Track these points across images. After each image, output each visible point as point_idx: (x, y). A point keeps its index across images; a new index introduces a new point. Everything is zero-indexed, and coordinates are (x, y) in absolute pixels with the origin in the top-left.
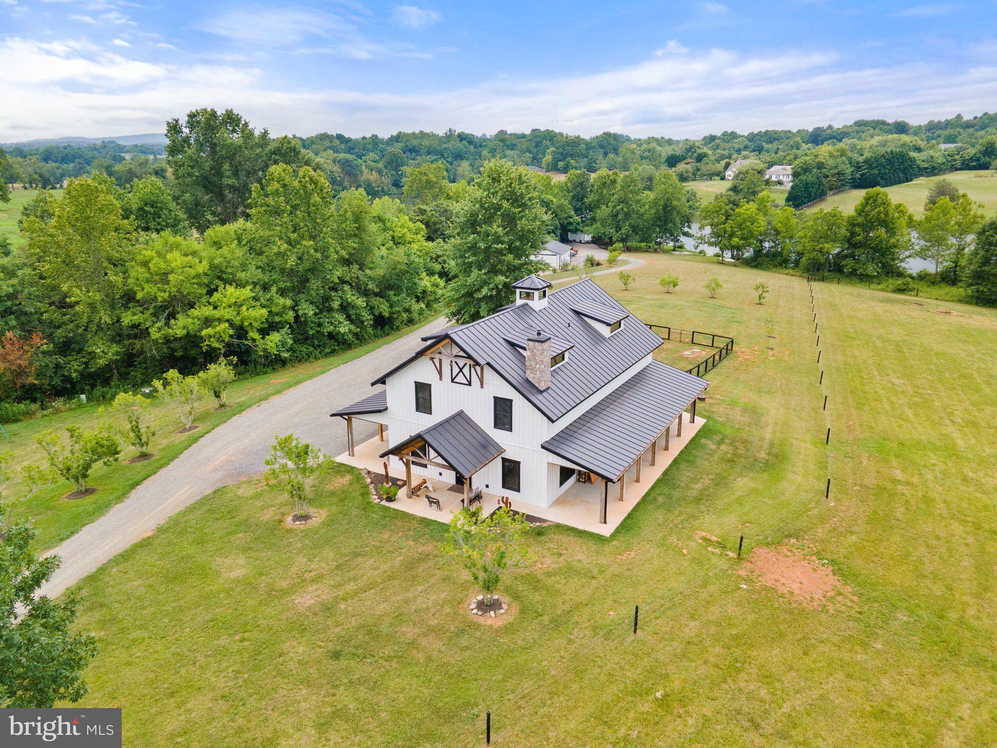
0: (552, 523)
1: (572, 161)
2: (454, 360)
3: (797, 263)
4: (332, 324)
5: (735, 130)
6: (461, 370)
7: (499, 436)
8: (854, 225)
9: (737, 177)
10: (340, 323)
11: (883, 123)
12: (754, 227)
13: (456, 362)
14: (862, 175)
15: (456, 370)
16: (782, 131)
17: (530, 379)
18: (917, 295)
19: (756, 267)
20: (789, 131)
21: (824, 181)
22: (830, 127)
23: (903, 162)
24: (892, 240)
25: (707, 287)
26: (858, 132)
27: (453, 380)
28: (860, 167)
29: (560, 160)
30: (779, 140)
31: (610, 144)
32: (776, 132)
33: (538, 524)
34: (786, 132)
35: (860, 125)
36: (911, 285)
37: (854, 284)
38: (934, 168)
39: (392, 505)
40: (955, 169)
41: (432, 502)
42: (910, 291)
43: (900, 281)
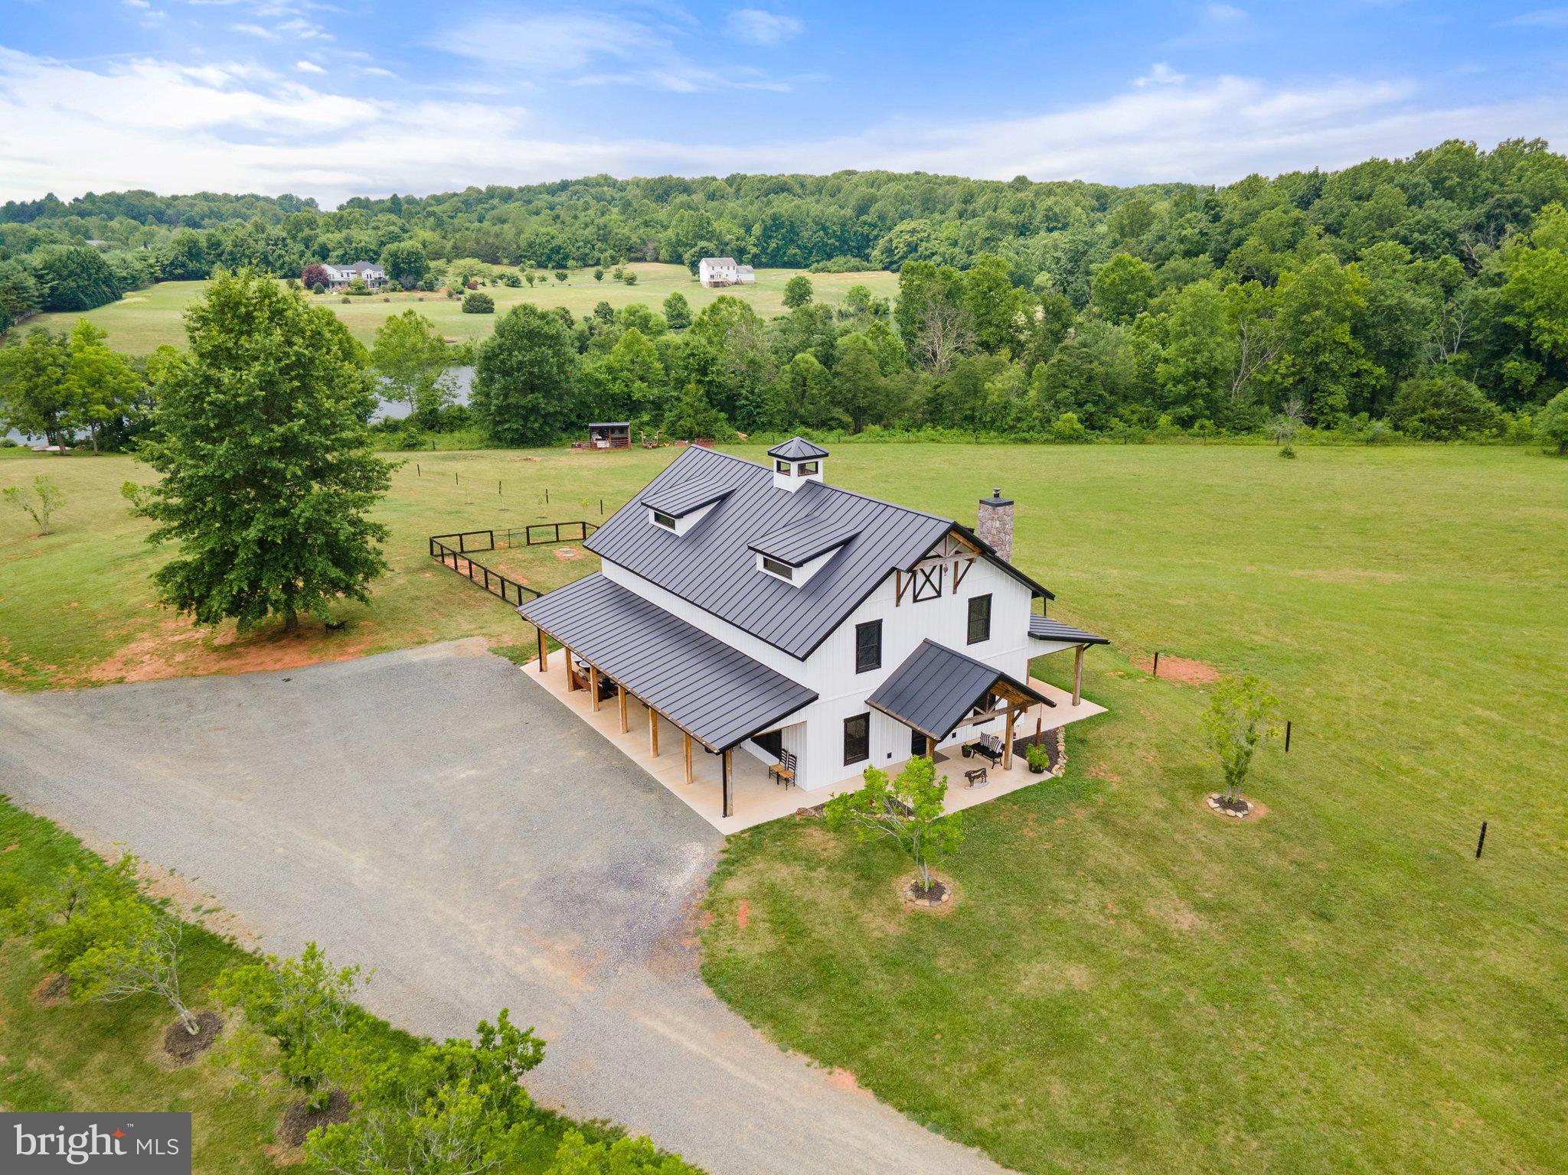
14: (52, 290)
23: (99, 268)
27: (915, 600)
28: (42, 276)
33: (1061, 736)
38: (134, 279)
40: (158, 280)
41: (974, 777)
42: (422, 444)
43: (402, 435)
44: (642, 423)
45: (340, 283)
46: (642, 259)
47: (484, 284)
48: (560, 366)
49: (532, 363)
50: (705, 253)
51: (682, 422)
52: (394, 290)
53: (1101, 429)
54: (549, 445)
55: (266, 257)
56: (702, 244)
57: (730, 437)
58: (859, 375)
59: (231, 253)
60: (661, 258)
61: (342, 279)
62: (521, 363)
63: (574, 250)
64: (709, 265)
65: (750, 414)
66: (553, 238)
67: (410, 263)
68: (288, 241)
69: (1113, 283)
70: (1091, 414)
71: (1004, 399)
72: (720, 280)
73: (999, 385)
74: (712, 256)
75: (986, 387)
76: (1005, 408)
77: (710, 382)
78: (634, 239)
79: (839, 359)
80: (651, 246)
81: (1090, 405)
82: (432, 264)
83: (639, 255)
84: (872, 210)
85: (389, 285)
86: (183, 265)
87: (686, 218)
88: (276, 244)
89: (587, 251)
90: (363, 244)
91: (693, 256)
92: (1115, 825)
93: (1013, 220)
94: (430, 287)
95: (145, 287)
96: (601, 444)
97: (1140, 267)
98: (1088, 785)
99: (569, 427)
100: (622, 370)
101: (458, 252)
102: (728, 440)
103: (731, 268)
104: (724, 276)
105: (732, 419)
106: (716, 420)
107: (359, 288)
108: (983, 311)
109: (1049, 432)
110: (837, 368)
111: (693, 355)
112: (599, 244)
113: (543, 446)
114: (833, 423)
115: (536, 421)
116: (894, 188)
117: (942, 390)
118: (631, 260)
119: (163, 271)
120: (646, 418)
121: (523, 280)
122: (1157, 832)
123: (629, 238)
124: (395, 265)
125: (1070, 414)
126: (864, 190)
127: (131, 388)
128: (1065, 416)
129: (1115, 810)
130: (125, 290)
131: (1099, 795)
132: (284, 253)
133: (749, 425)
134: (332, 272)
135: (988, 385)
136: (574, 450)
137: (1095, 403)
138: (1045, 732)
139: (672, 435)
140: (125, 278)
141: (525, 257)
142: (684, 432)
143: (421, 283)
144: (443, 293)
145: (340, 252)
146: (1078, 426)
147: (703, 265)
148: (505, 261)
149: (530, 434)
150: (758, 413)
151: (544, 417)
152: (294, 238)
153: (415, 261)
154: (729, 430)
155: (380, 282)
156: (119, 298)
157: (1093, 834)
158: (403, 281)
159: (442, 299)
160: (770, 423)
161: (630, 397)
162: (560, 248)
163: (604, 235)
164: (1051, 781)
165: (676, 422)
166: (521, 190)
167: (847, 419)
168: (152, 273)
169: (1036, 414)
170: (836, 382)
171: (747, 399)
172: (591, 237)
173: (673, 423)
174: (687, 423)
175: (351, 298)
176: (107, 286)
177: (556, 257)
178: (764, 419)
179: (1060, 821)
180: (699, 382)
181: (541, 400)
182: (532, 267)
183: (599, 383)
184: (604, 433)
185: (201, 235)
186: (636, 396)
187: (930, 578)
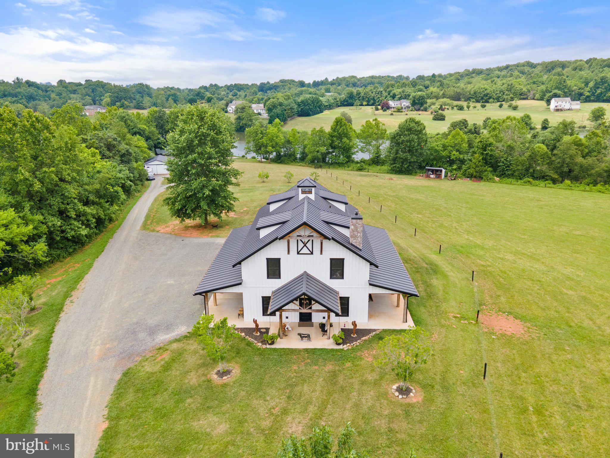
0: (381, 331)
1: (125, 102)
2: (299, 238)
3: (303, 159)
4: (72, 229)
5: (217, 83)
6: (305, 245)
7: (335, 284)
8: (332, 137)
9: (236, 111)
10: (79, 228)
11: (293, 81)
12: (278, 140)
13: (301, 240)
14: (302, 109)
15: (301, 245)
16: (244, 84)
17: (354, 244)
18: (368, 171)
19: (281, 163)
20: (248, 85)
21: (285, 112)
22: (268, 83)
23: (318, 102)
24: (351, 144)
25: (285, 176)
26: (283, 86)
27: (298, 253)
28: (300, 105)
29: (117, 102)
30: (243, 89)
31: (145, 91)
32: (240, 85)
33: (374, 333)
34: (246, 85)
35: (282, 82)
36: (364, 167)
37: (337, 168)
38: (330, 106)
39: (273, 347)
40: (339, 106)
41: (303, 337)
42: (364, 169)
43: (359, 165)
44: (453, 169)
45: (393, 108)
46: (526, 99)
47: (448, 109)
48: (419, 144)
49: (407, 141)
50: (556, 96)
51: (469, 170)
52: (412, 110)
54: (411, 174)
55: (374, 98)
56: (556, 91)
57: (490, 179)
58: (566, 156)
59: (363, 97)
60: (536, 98)
61: (394, 106)
62: (403, 141)
63: (494, 95)
64: (555, 101)
65: (503, 170)
66: (486, 90)
67: (419, 100)
68: (383, 92)
72: (560, 108)
74: (559, 97)
77: (487, 154)
78: (525, 89)
79: (558, 147)
80: (532, 92)
82: (429, 101)
83: (525, 97)
85: (411, 109)
86: (347, 101)
87: (553, 79)
88: (378, 94)
89: (500, 95)
90: (408, 93)
91: (549, 97)
94: (426, 110)
95: (334, 108)
96: (432, 176)
99: (421, 168)
100: (448, 147)
101: (444, 96)
102: (489, 180)
103: (568, 102)
104: (563, 106)
105: (495, 170)
106: (486, 171)
107: (399, 110)
110: (555, 152)
111: (481, 142)
112: (507, 92)
113: (408, 174)
114: (548, 178)
115: (406, 164)
118: (521, 99)
119: (341, 103)
120: (455, 167)
121: (465, 108)
123: (522, 89)
124: (414, 101)
130: (326, 109)
132: (380, 96)
133: (503, 175)
134: (391, 103)
136: (421, 177)
138: (358, 329)
139: (464, 175)
140: (327, 106)
141: (472, 98)
142: (469, 175)
143: (422, 108)
144: (429, 113)
145: (399, 96)
147: (553, 101)
148: (463, 99)
149: (403, 169)
150: (507, 170)
151: (410, 163)
152: (386, 91)
153: (422, 100)
154: (490, 176)
155: (408, 107)
156: (322, 112)
158: (415, 107)
159: (428, 114)
160: (513, 174)
161: (449, 157)
162: (488, 94)
163: (510, 88)
164: (341, 349)
165: (467, 170)
166: (487, 69)
167: (556, 176)
168: (337, 104)
170: (553, 158)
171: (503, 162)
172: (504, 89)
173: (466, 171)
174: (471, 171)
175: (394, 113)
176: (319, 108)
177: (485, 98)
178: (510, 172)
180: (482, 154)
181: (408, 156)
182: (473, 102)
183: (436, 151)
184: (433, 171)
185: (354, 90)
186: (453, 157)
187: (307, 245)
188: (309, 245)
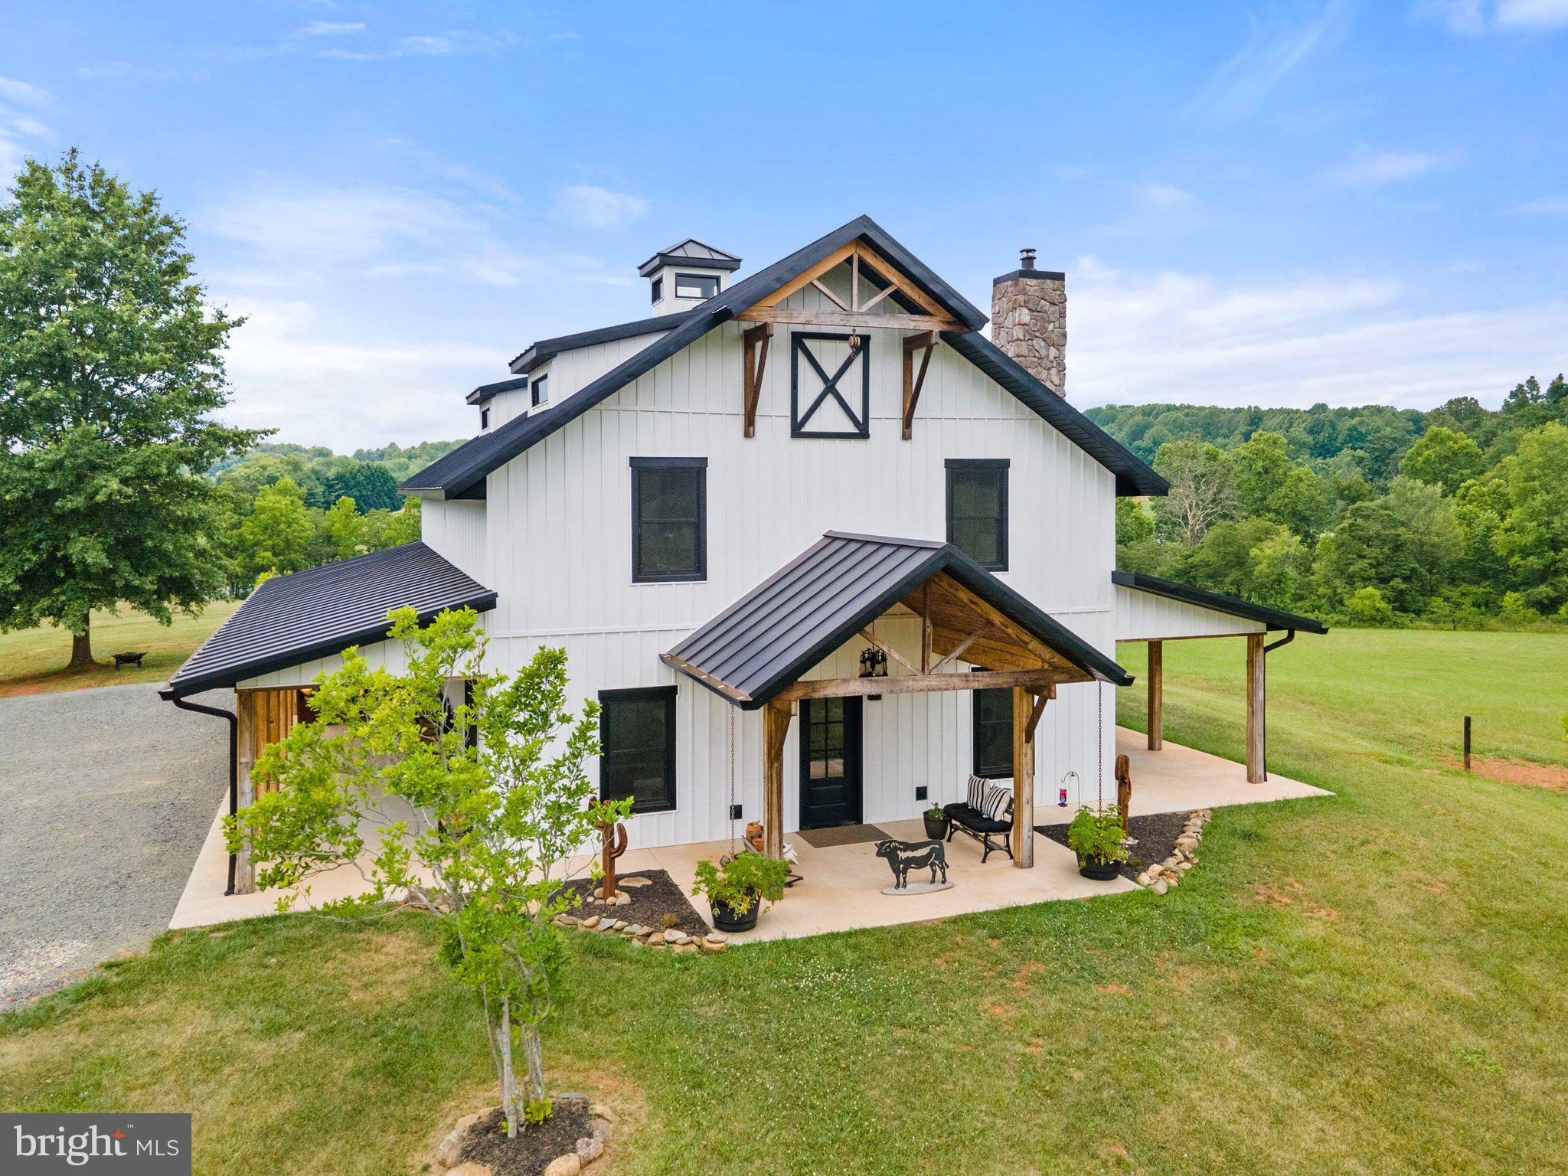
6: (831, 389)
13: (811, 359)
15: (811, 386)
27: (797, 430)
28: (331, 486)
53: (1418, 612)
69: (1427, 461)
70: (1402, 592)
71: (1279, 571)
73: (1268, 552)
75: (1252, 554)
76: (1280, 581)
81: (1399, 580)
84: (1146, 435)
92: (1291, 1019)
93: (1309, 439)
97: (1462, 443)
98: (1235, 917)
108: (1257, 494)
109: (1341, 612)
116: (1174, 414)
117: (1196, 559)
122: (1441, 1057)
125: (1370, 589)
126: (1139, 418)
127: (301, 538)
128: (1363, 592)
129: (1305, 982)
131: (1262, 942)
135: (1254, 552)
137: (1406, 579)
138: (1141, 817)
146: (1383, 605)
157: (1207, 1033)
164: (1127, 897)
169: (1321, 590)
176: (390, 498)
179: (1113, 989)
187: (839, 386)
188: (850, 387)
